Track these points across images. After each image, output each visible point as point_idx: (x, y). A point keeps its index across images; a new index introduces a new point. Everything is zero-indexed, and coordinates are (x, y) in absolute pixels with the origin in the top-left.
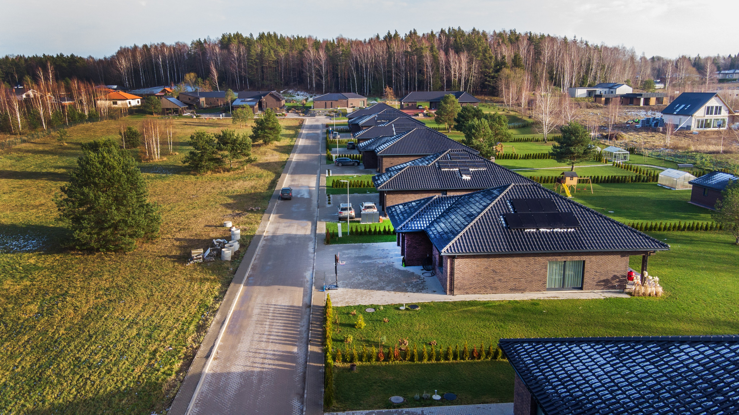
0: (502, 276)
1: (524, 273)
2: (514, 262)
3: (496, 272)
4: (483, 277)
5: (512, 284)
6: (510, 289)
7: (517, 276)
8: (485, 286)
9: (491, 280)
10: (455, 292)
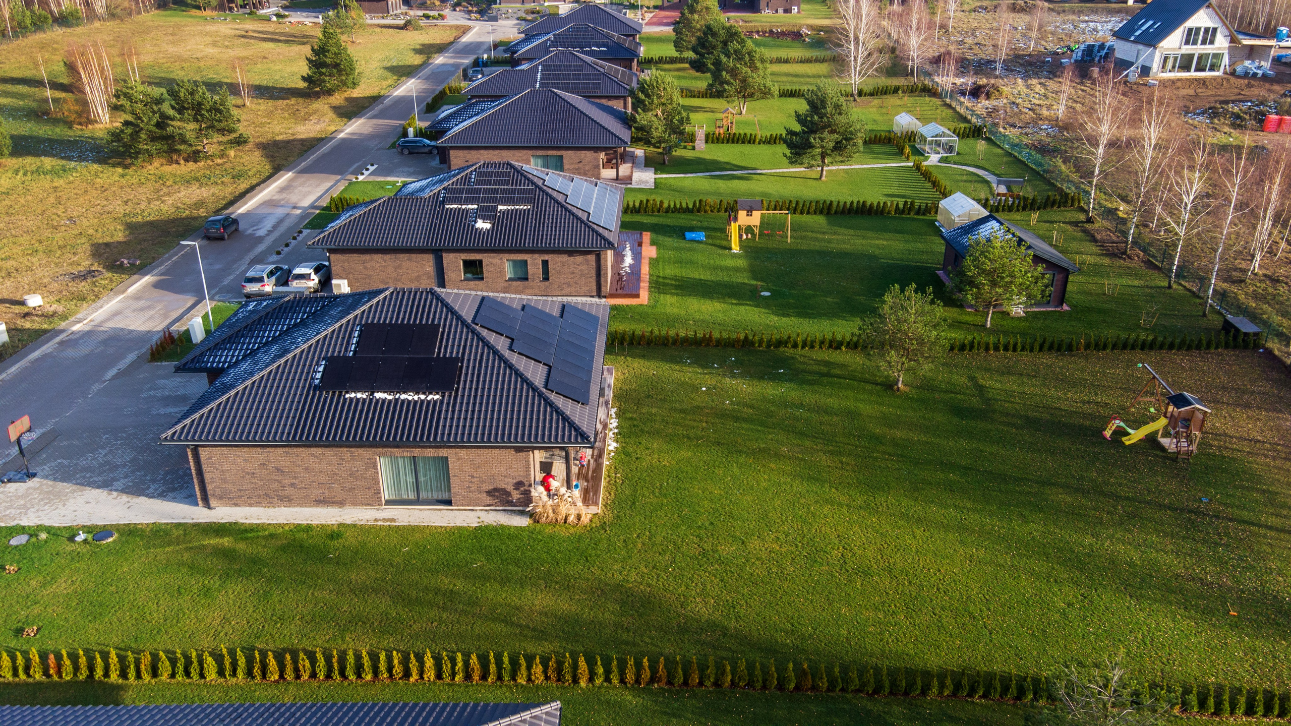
0: (295, 478)
1: (336, 474)
2: (313, 455)
3: (282, 472)
4: (261, 480)
5: (317, 493)
6: (316, 501)
7: (323, 478)
8: (266, 495)
9: (276, 485)
10: (213, 503)
